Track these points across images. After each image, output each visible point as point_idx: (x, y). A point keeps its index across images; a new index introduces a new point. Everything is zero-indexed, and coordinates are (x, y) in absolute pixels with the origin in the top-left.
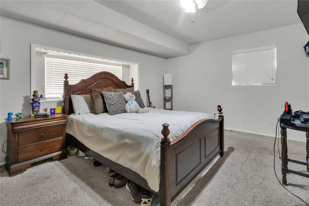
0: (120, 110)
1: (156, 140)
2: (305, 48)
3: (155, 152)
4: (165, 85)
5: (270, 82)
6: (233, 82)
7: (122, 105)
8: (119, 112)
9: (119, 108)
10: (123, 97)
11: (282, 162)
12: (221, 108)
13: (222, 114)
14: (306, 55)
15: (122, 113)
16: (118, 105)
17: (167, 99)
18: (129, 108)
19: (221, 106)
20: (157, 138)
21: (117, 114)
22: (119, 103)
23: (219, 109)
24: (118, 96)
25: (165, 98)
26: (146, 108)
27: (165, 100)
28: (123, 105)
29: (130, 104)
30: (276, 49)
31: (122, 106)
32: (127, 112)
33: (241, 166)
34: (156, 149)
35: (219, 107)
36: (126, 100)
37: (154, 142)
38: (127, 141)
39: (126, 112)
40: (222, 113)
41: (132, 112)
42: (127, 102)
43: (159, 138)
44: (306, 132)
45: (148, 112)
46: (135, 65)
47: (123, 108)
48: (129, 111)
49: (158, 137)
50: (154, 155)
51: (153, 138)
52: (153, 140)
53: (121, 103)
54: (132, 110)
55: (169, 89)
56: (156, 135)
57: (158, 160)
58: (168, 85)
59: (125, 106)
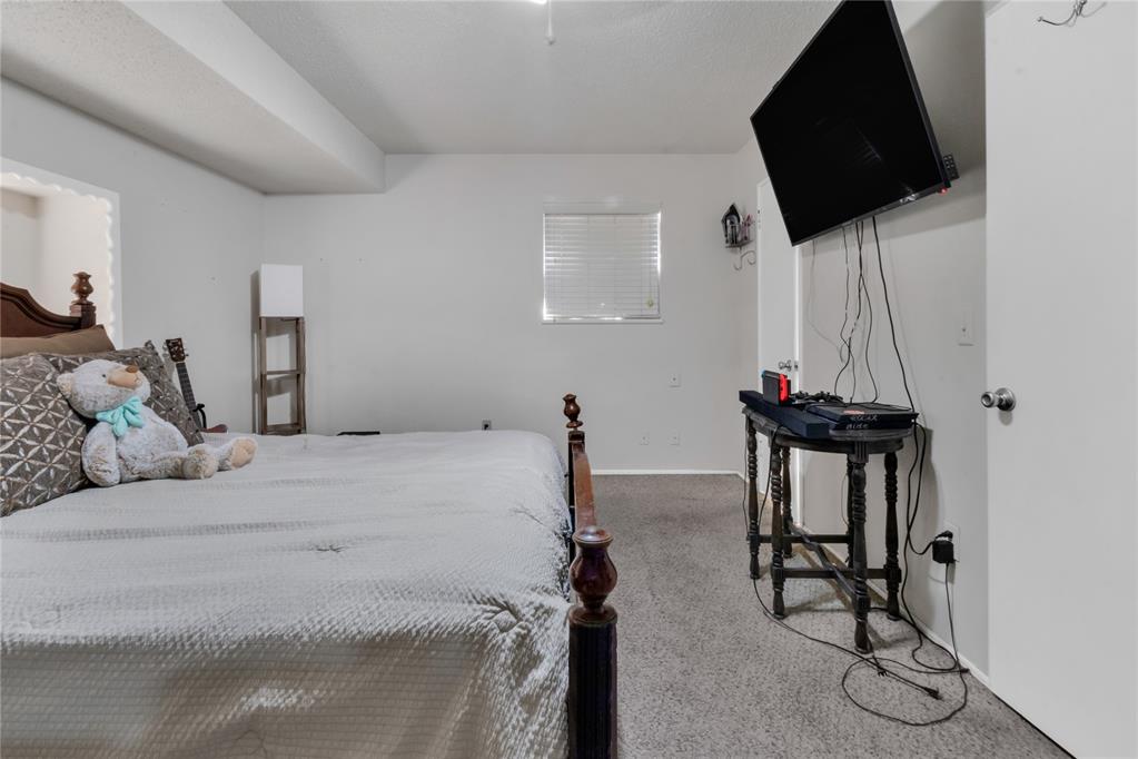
0: (41, 480)
1: (502, 631)
2: (724, 221)
3: (516, 703)
4: (268, 319)
5: (644, 313)
6: (545, 309)
7: (54, 442)
8: (34, 493)
9: (34, 470)
10: (57, 390)
11: (774, 550)
12: (576, 406)
13: (579, 429)
14: (727, 242)
15: (55, 496)
16: (27, 449)
17: (270, 381)
18: (112, 457)
19: (575, 397)
20: (505, 616)
21: (16, 508)
22: (30, 435)
23: (572, 408)
24: (16, 384)
25: (262, 377)
26: (238, 441)
27: (264, 387)
28: (66, 439)
29: (122, 428)
30: (659, 215)
31: (53, 453)
32: (96, 486)
33: (656, 601)
34: (519, 684)
35: (570, 400)
36: (87, 408)
37: (498, 648)
38: (267, 698)
39: (87, 483)
40: (581, 424)
41: (141, 479)
42: (90, 423)
43: (514, 612)
44: (845, 455)
45: (248, 462)
46: (93, 198)
47: (63, 461)
48: (114, 477)
49: (507, 607)
50: (514, 728)
51: (481, 621)
52: (485, 636)
53: (44, 433)
54: (138, 466)
55: (278, 334)
56: (498, 604)
57: (551, 750)
58: (282, 319)
59: (78, 447)
